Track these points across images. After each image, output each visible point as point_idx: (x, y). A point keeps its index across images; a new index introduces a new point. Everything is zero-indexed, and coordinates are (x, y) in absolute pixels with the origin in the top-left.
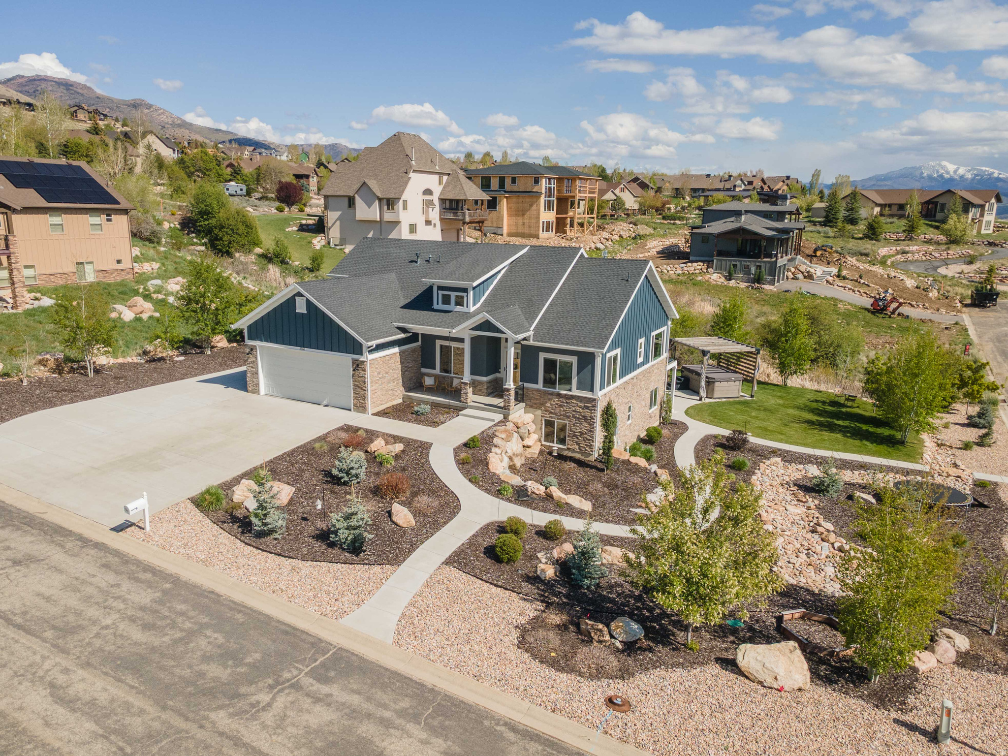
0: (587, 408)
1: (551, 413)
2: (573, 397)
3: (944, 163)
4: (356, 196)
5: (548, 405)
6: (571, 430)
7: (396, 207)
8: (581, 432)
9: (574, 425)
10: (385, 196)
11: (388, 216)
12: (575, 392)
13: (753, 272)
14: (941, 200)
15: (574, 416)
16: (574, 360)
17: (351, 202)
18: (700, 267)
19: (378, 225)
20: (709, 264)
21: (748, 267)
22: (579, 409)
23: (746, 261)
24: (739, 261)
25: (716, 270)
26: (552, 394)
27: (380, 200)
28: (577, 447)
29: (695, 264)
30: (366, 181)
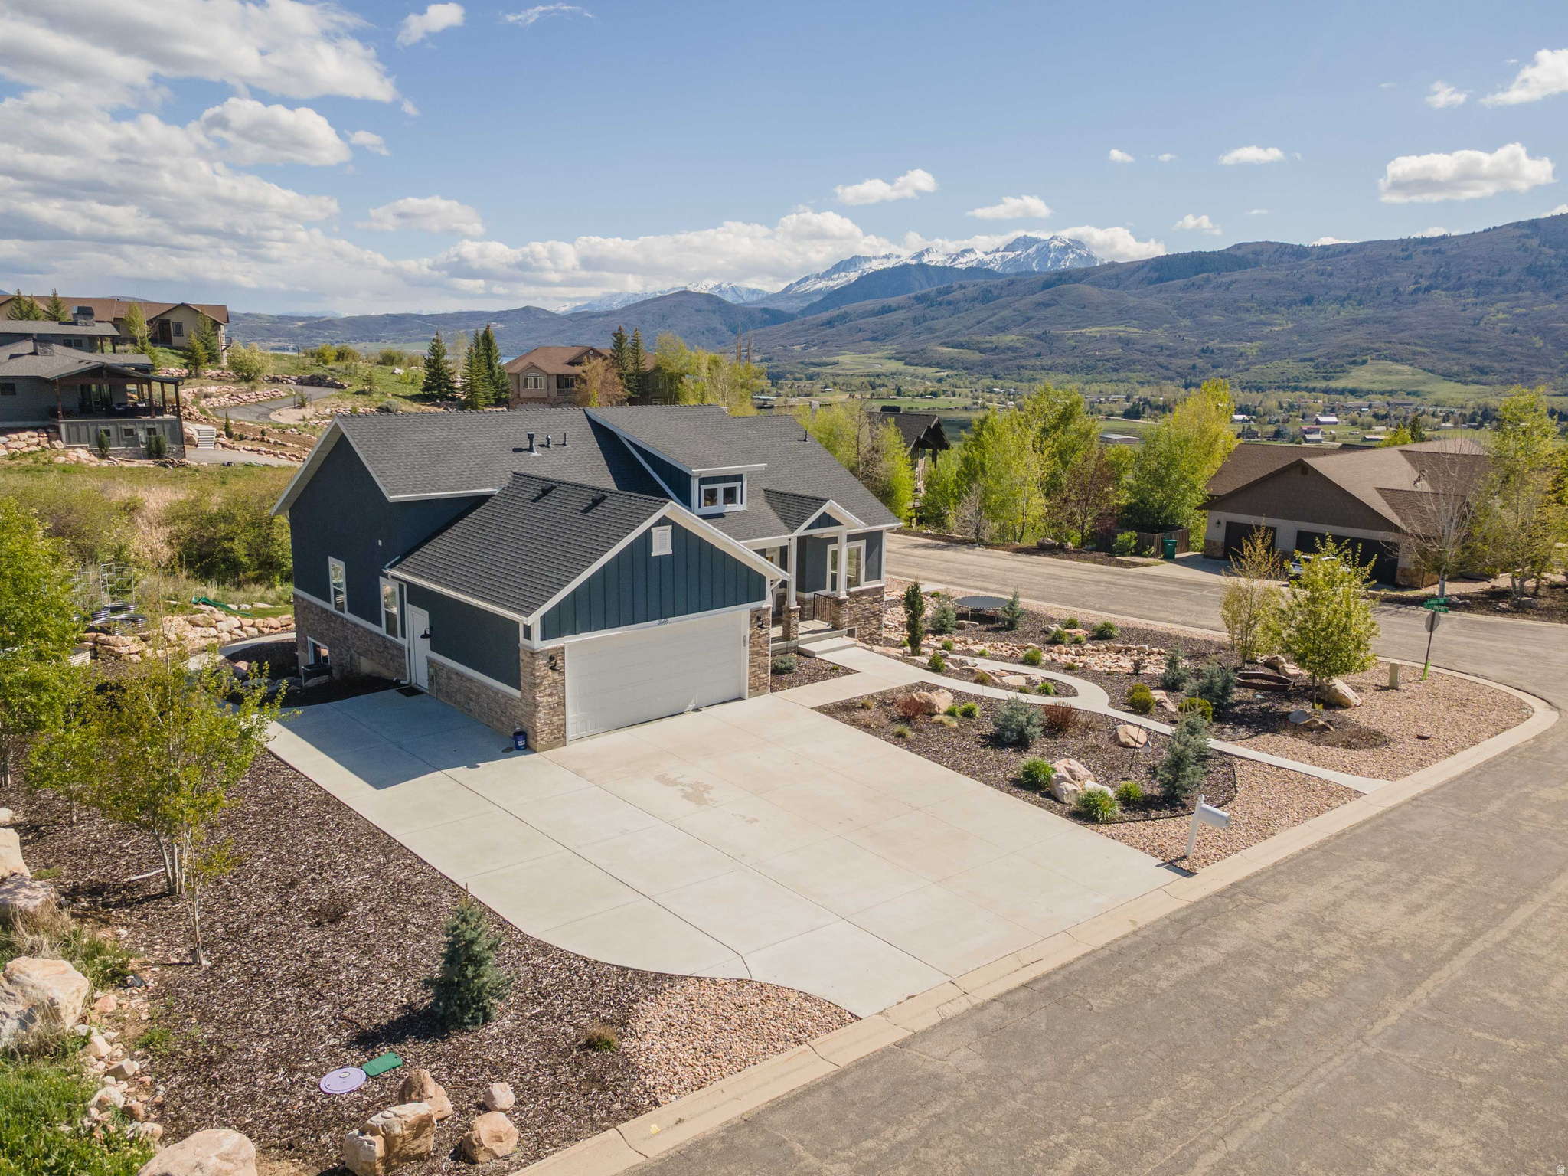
0: (876, 601)
2: (862, 593)
12: (864, 585)
13: (143, 440)
16: (863, 545)
18: (36, 440)
20: (53, 433)
21: (129, 432)
22: (867, 606)
23: (125, 423)
24: (111, 423)
25: (69, 441)
29: (24, 436)
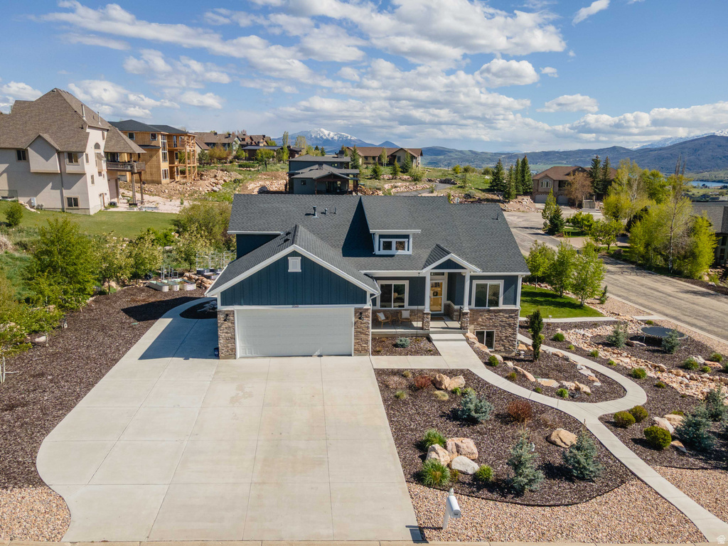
0: (511, 317)
1: (482, 325)
2: (500, 311)
3: (322, 129)
4: (29, 148)
5: (480, 320)
6: (498, 336)
7: (79, 160)
8: (506, 337)
9: (500, 332)
10: (65, 150)
11: (70, 168)
12: (502, 307)
14: (398, 154)
15: (500, 325)
16: (501, 283)
17: (22, 155)
19: (58, 178)
22: (504, 319)
26: (484, 311)
27: (59, 153)
28: (503, 348)
30: (41, 134)
